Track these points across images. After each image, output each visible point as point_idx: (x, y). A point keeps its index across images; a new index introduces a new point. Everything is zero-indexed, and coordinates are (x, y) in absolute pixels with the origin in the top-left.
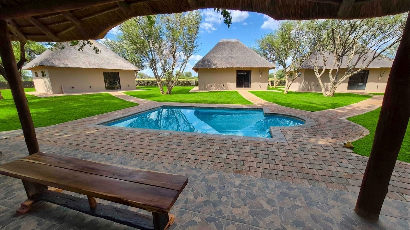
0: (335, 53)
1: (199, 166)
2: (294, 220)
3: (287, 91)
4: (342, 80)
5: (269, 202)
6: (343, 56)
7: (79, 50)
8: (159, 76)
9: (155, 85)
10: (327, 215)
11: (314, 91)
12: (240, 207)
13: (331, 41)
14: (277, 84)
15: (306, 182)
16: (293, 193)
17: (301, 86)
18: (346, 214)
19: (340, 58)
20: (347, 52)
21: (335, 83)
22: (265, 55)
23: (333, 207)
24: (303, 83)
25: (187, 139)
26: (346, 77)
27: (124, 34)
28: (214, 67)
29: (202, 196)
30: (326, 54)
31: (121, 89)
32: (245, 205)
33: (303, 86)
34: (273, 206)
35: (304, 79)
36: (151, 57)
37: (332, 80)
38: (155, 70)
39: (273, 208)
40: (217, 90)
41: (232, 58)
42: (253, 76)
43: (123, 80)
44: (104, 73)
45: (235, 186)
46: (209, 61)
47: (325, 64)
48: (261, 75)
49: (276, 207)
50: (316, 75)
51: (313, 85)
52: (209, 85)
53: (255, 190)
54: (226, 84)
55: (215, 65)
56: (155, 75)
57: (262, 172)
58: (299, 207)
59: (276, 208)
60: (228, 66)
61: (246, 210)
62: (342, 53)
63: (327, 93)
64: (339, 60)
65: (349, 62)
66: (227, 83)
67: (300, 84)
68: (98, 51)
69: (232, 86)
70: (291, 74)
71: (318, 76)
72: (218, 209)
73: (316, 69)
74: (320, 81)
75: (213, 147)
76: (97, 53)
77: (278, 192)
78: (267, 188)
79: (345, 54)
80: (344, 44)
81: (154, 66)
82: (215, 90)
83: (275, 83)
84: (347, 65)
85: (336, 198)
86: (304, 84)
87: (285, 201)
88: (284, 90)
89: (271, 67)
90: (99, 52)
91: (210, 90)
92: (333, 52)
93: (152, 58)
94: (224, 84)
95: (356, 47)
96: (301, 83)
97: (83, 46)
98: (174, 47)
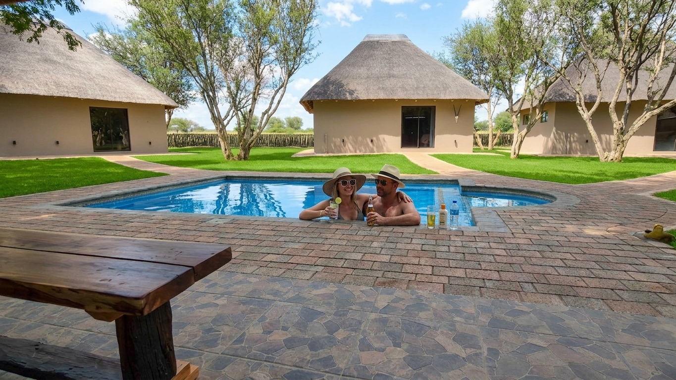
0: (621, 62)
1: (289, 274)
2: (527, 374)
3: (517, 153)
4: (638, 123)
5: (462, 339)
6: (637, 68)
7: (30, 41)
8: (223, 117)
9: (211, 144)
10: (617, 364)
11: (579, 154)
12: (383, 350)
13: (612, 37)
14: (495, 141)
15: (556, 300)
16: (522, 321)
17: (550, 144)
18: (664, 360)
19: (631, 73)
20: (646, 59)
21: (623, 132)
22: (468, 74)
23: (629, 347)
24: (552, 135)
25: (271, 228)
26: (648, 115)
27: (142, 16)
28: (349, 97)
29: (285, 329)
30: (602, 64)
31: (130, 150)
32: (397, 345)
33: (553, 143)
34: (471, 347)
35: (555, 126)
36: (203, 72)
37: (617, 123)
38: (212, 103)
39: (469, 351)
40: (358, 151)
41: (390, 76)
42: (440, 120)
43: (137, 130)
44: (93, 110)
45: (375, 310)
46: (340, 85)
47: (599, 87)
48: (457, 117)
49: (480, 348)
50: (581, 112)
51: (575, 139)
52: (338, 141)
53: (423, 317)
54: (378, 139)
55: (351, 93)
56: (213, 114)
57: (447, 282)
58: (540, 348)
59: (478, 351)
60: (382, 96)
61: (398, 354)
62: (637, 61)
63: (606, 154)
64: (631, 78)
65: (653, 81)
66: (381, 137)
67: (546, 138)
68: (77, 44)
69: (392, 143)
70: (525, 116)
71: (586, 115)
72: (323, 353)
73: (580, 100)
74: (590, 127)
75: (332, 242)
76: (72, 49)
77: (484, 319)
78: (458, 312)
79: (641, 63)
80: (639, 41)
81: (211, 94)
82: (351, 152)
83: (490, 139)
84: (649, 88)
85: (634, 329)
86: (555, 137)
87: (502, 336)
88: (510, 153)
89: (479, 98)
90: (78, 48)
91: (341, 152)
92: (616, 60)
93: (207, 75)
94: (374, 139)
95: (667, 49)
96: (549, 136)
97: (39, 30)
98: (257, 51)
